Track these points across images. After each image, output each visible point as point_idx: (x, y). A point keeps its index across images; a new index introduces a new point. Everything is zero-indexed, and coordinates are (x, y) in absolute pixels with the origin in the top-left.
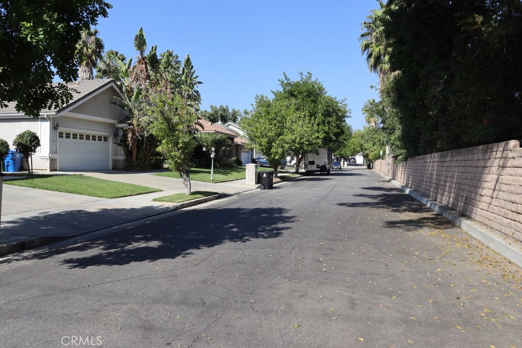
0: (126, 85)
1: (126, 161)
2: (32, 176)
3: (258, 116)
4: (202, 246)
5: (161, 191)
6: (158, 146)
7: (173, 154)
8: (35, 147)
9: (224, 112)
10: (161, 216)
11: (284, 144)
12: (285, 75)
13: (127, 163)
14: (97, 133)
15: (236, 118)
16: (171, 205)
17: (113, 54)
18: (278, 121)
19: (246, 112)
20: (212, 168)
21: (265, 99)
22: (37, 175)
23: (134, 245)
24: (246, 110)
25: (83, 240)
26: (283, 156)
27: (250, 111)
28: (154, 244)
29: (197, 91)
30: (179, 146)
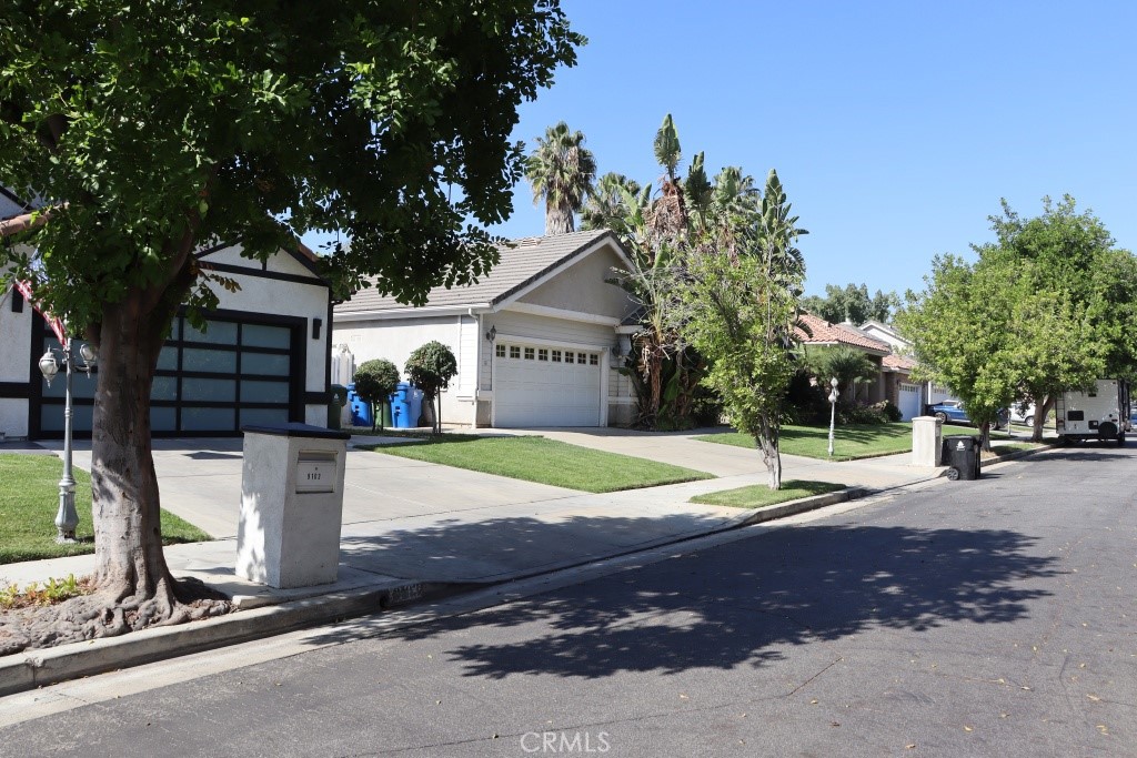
0: (639, 242)
1: (639, 407)
2: (439, 437)
3: (940, 304)
4: (806, 636)
5: (713, 477)
6: (706, 375)
7: (739, 392)
8: (448, 378)
9: (858, 298)
10: (707, 539)
11: (1007, 371)
12: (1004, 204)
13: (640, 411)
14: (576, 347)
15: (885, 311)
16: (733, 513)
17: (614, 181)
18: (990, 315)
19: (910, 296)
20: (832, 425)
21: (955, 265)
22: (450, 435)
23: (633, 619)
24: (910, 291)
25: (517, 595)
26: (1005, 400)
27: (920, 292)
28: (684, 619)
29: (795, 251)
30: (754, 374)
